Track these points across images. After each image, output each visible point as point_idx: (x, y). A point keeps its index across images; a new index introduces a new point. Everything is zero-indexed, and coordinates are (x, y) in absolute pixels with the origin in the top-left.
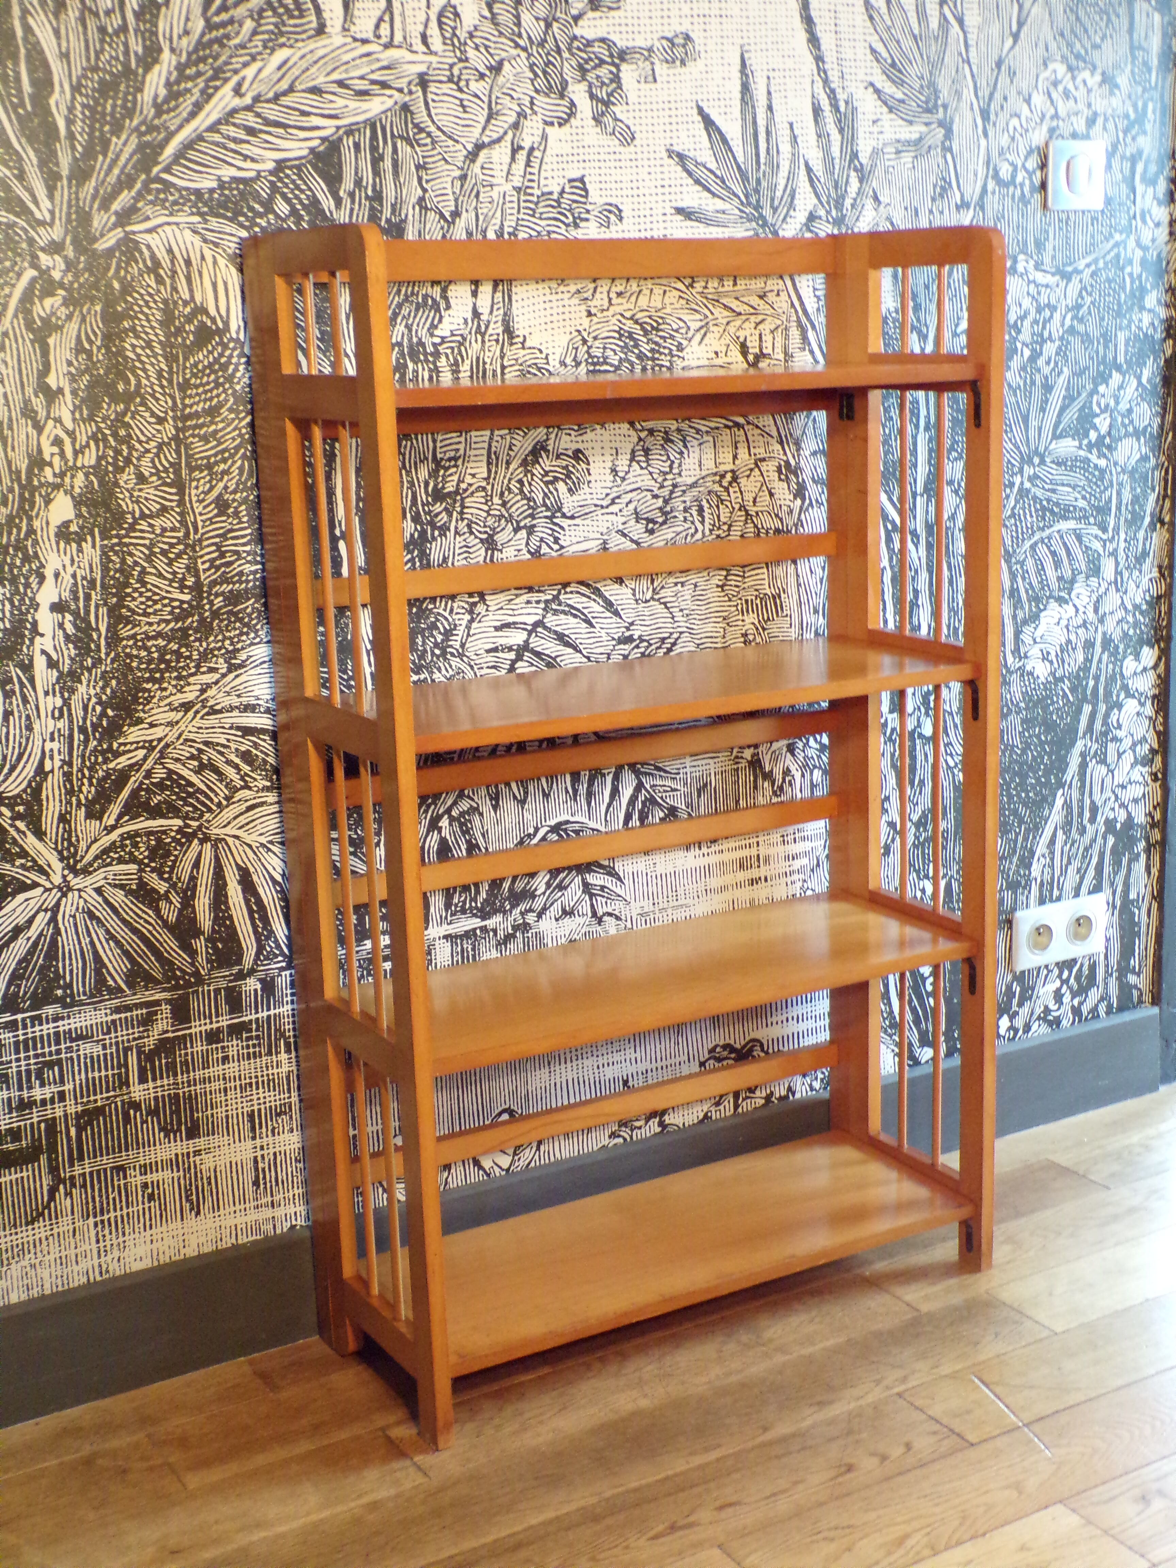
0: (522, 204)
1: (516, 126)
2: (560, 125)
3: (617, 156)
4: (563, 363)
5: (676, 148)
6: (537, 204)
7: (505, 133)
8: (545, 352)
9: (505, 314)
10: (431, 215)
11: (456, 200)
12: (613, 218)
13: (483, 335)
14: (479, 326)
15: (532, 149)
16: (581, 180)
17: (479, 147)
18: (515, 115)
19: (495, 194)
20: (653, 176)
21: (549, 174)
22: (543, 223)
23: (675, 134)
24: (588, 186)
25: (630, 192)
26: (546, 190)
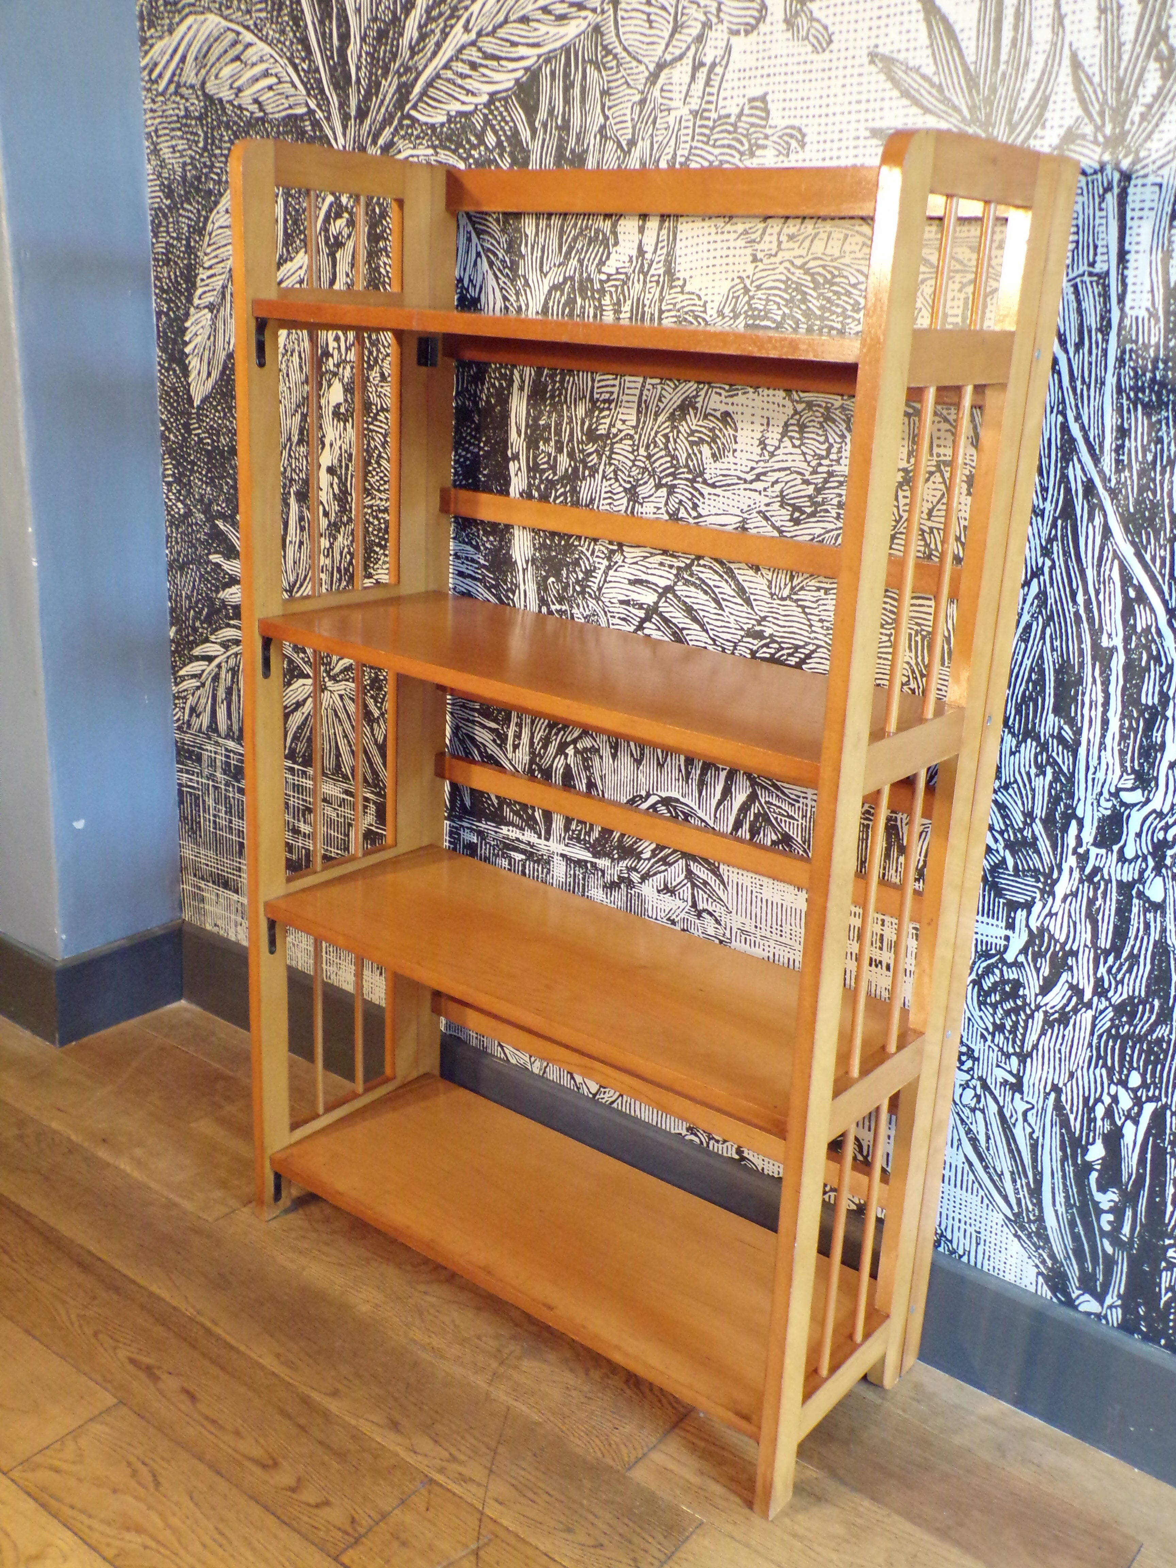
0: (698, 130)
1: (700, 39)
2: (747, 33)
3: (808, 67)
4: (720, 313)
5: (881, 50)
6: (713, 128)
7: (688, 48)
8: (704, 298)
9: (668, 254)
10: (610, 145)
11: (634, 127)
12: (794, 143)
13: (646, 275)
14: (642, 265)
15: (714, 65)
16: (763, 98)
17: (661, 66)
18: (699, 26)
19: (671, 120)
20: (848, 89)
21: (728, 94)
22: (717, 151)
23: (883, 31)
24: (771, 106)
25: (818, 112)
26: (723, 112)
